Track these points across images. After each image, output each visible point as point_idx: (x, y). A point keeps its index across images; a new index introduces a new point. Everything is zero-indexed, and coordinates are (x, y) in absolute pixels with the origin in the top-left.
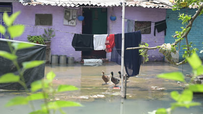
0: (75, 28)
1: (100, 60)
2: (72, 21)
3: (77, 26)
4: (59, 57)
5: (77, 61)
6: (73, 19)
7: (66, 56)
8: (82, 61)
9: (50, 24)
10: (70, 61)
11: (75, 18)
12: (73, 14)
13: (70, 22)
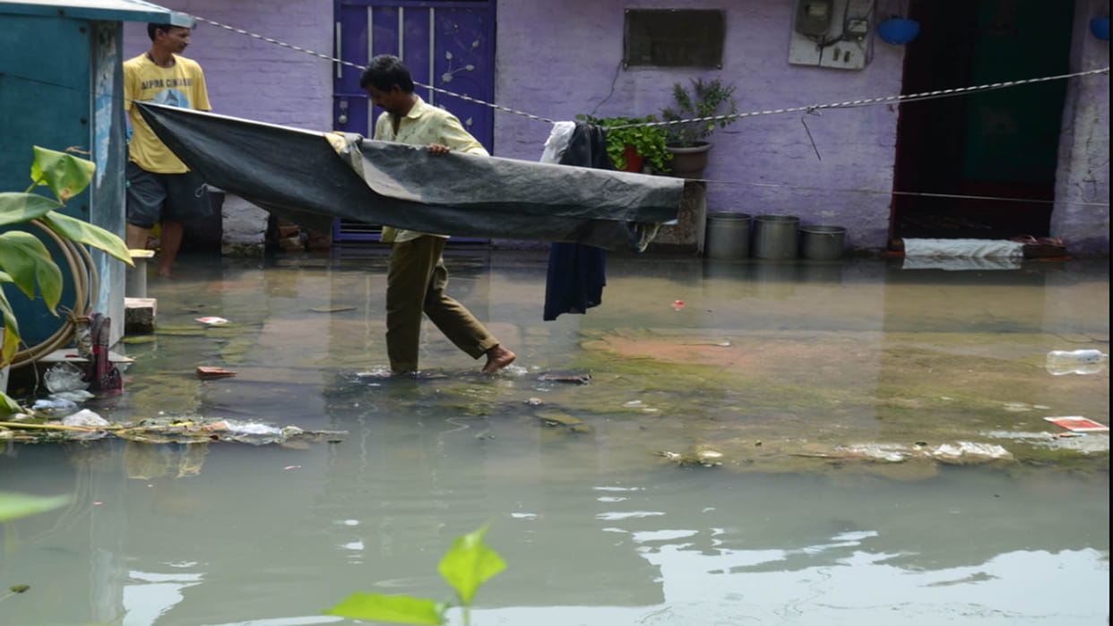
0: (859, 81)
1: (1009, 248)
2: (844, 46)
3: (868, 71)
4: (752, 227)
5: (864, 245)
6: (848, 36)
7: (793, 221)
8: (890, 247)
9: (713, 58)
10: (817, 248)
11: (862, 28)
12: (852, 12)
13: (828, 52)
